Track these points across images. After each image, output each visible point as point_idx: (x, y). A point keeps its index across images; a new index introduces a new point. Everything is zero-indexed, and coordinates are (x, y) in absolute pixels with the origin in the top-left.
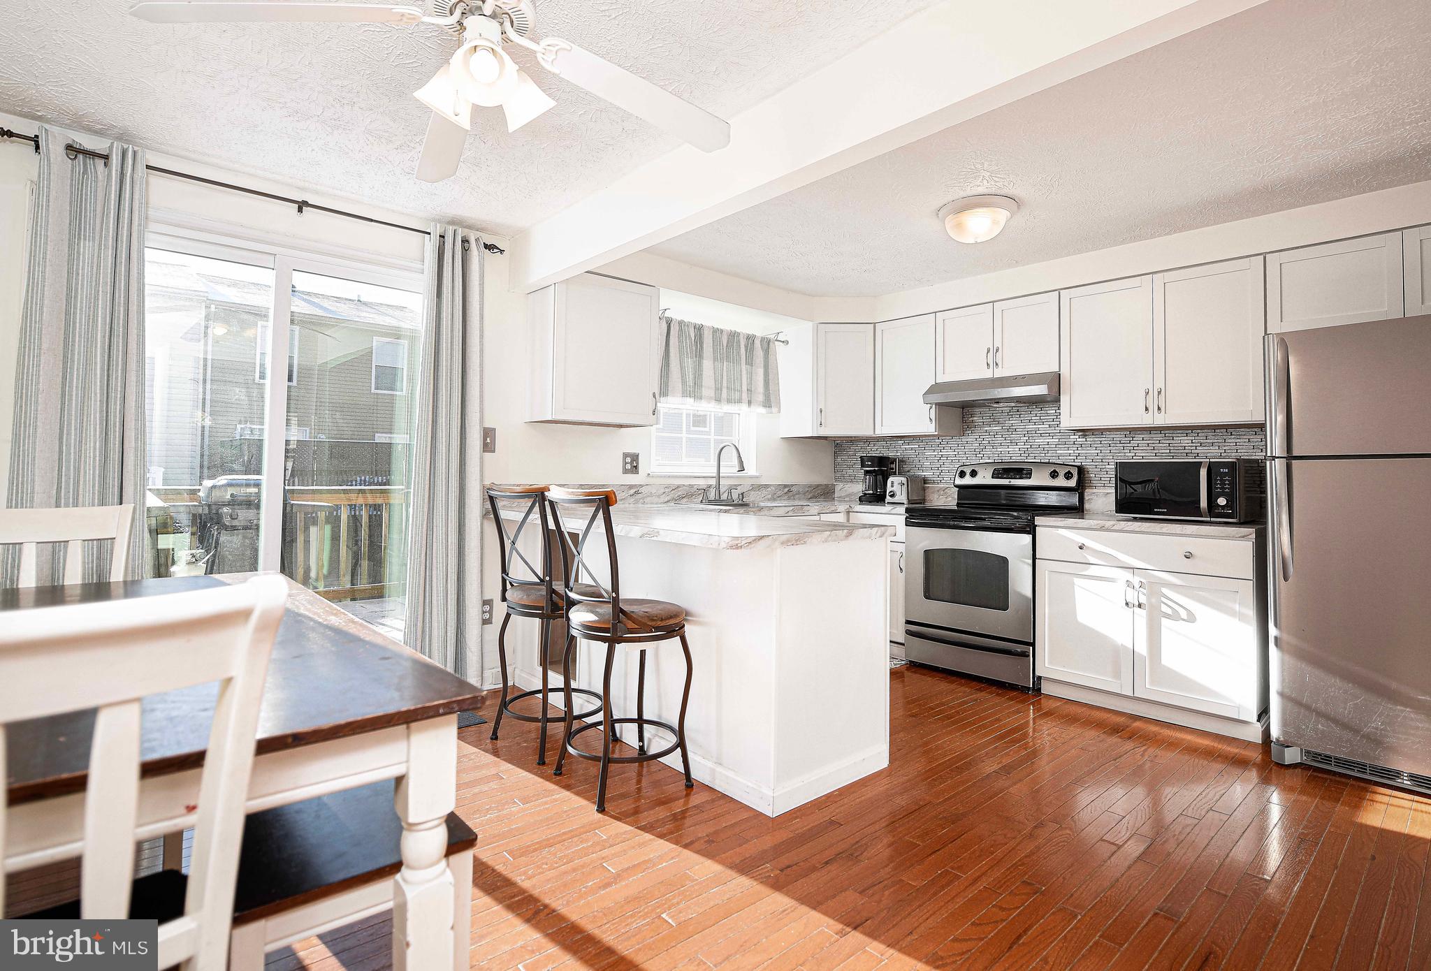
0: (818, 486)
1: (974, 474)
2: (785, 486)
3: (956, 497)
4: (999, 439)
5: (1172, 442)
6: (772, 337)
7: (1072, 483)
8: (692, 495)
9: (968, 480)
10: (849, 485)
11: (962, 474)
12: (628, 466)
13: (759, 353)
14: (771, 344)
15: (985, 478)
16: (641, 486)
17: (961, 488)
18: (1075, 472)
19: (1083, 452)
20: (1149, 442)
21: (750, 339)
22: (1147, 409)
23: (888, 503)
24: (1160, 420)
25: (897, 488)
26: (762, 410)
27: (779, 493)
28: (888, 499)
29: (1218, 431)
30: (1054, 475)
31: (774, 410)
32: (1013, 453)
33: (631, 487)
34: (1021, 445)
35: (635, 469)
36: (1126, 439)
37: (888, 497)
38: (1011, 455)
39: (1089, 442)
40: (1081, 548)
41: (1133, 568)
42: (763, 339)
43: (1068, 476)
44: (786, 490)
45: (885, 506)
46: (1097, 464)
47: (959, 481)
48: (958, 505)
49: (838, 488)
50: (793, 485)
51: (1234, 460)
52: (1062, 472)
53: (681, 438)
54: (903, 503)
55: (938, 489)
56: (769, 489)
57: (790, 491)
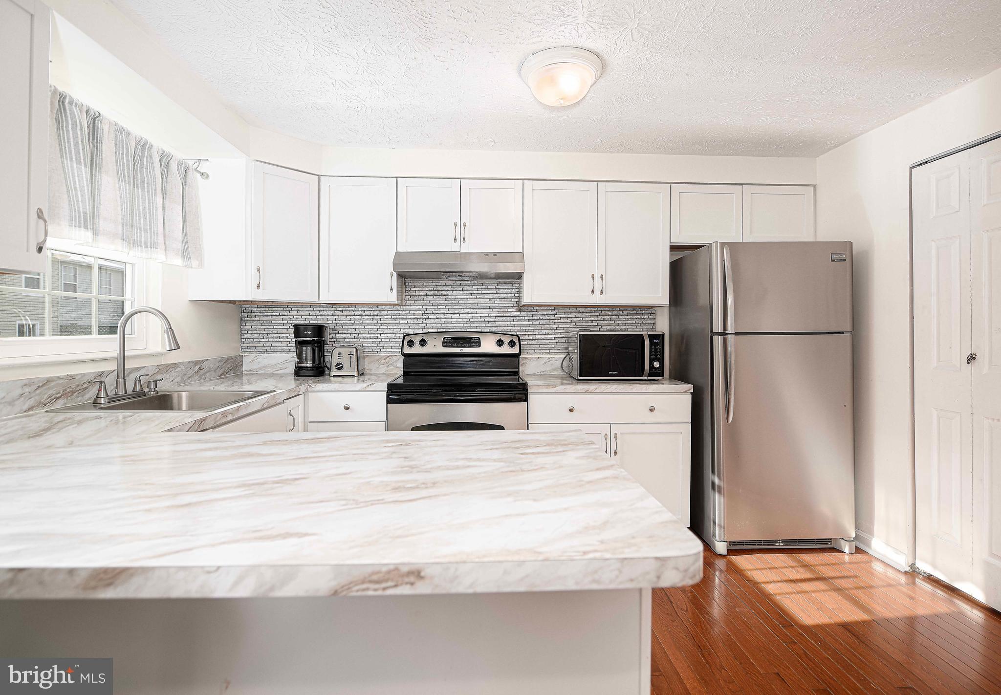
0: (228, 359)
1: (423, 343)
2: (196, 363)
3: (402, 365)
4: (442, 310)
5: (584, 316)
6: (190, 163)
7: (515, 350)
9: (417, 349)
10: (264, 356)
11: (411, 344)
13: (175, 180)
14: (189, 173)
15: (435, 347)
17: (406, 356)
18: (516, 340)
19: (518, 323)
20: (568, 316)
21: (165, 159)
22: (593, 291)
23: (334, 376)
24: (602, 300)
25: (345, 361)
26: (178, 261)
27: (190, 372)
28: (335, 372)
29: (614, 309)
30: (500, 343)
31: (195, 263)
32: (457, 323)
34: (464, 316)
36: (552, 313)
37: (333, 368)
38: (456, 325)
39: (523, 315)
40: (571, 411)
41: (610, 423)
42: (180, 164)
43: (512, 344)
44: (197, 368)
45: (330, 382)
46: (529, 333)
47: (407, 350)
48: (406, 374)
49: (246, 361)
50: (203, 361)
52: (506, 340)
54: (354, 376)
55: (378, 358)
56: (178, 369)
57: (200, 369)
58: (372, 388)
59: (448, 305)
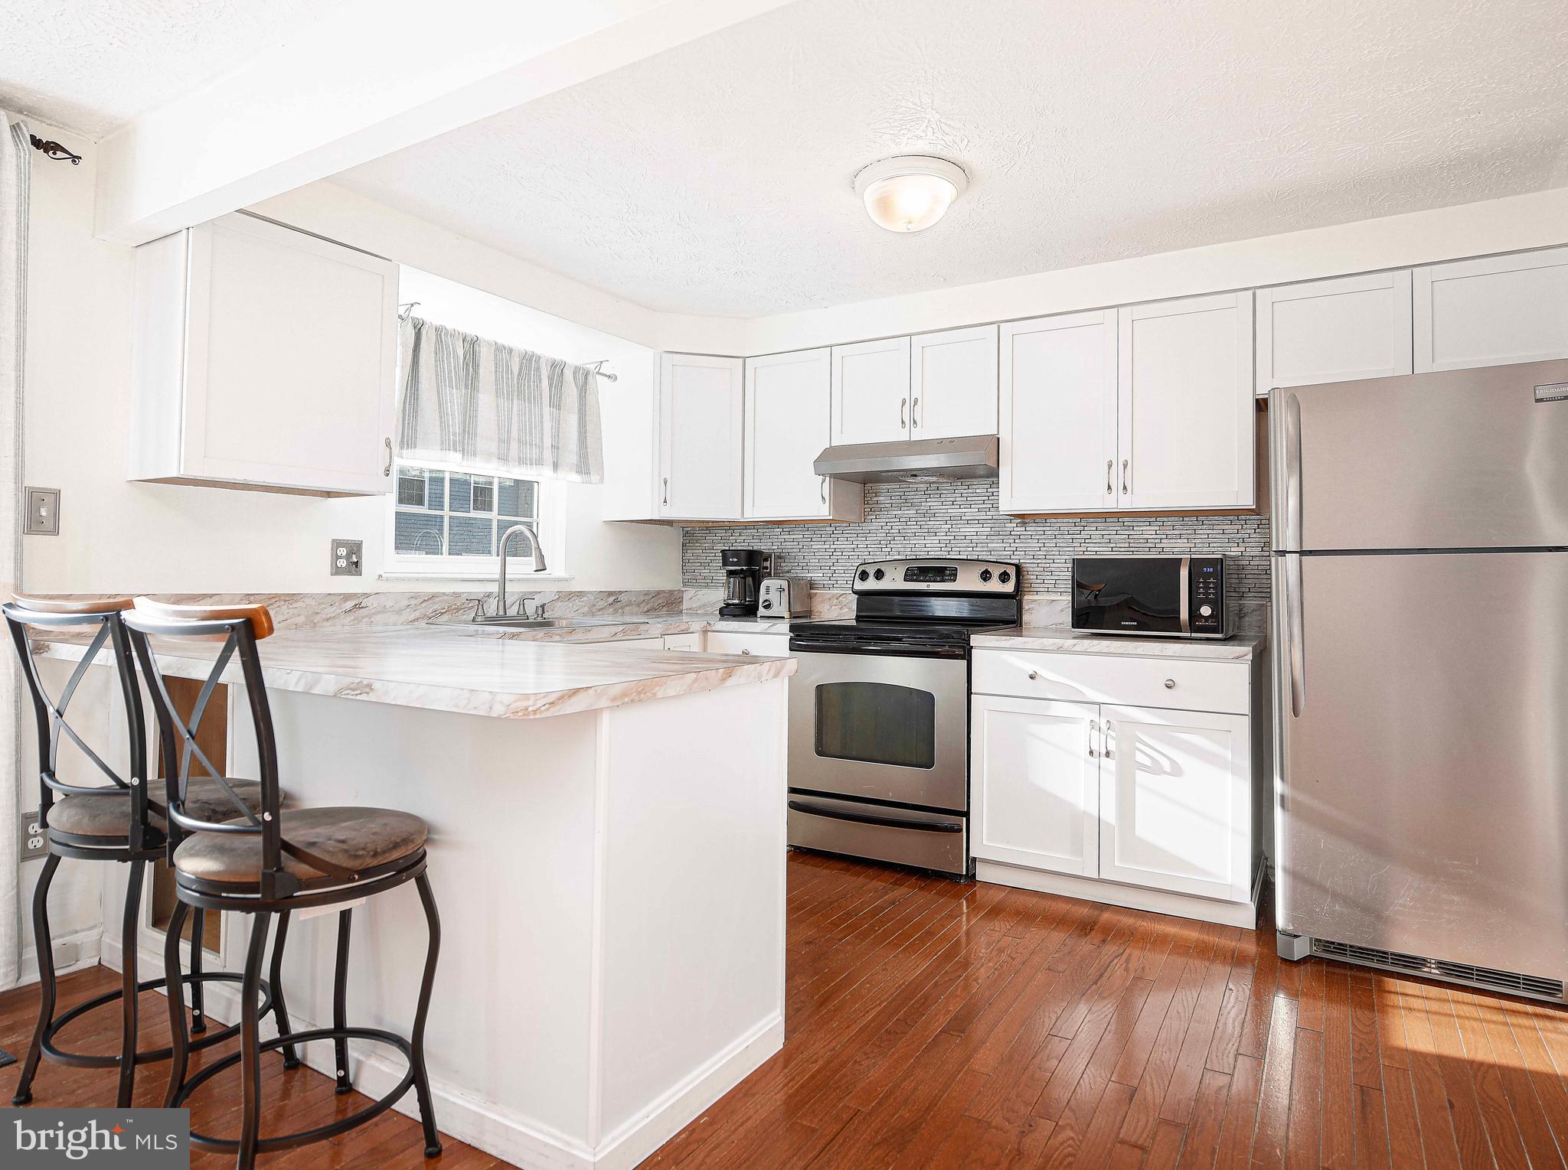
0: (659, 593)
1: (879, 575)
2: (610, 594)
3: (855, 607)
4: (914, 528)
5: (1132, 532)
6: (592, 367)
7: (1009, 587)
8: (458, 610)
9: (871, 584)
10: (705, 591)
11: (864, 576)
12: (342, 563)
13: (571, 392)
14: (590, 378)
15: (894, 581)
16: (367, 595)
17: (862, 594)
18: (1012, 572)
19: (1021, 545)
20: (1104, 532)
21: (557, 368)
22: (1109, 487)
23: (761, 617)
24: (1126, 503)
25: (773, 597)
26: (576, 478)
27: (601, 604)
28: (761, 611)
29: (1188, 519)
30: (986, 576)
31: (595, 478)
32: (931, 547)
33: (347, 597)
34: (941, 536)
35: (355, 567)
36: (1076, 528)
37: (761, 608)
38: (929, 549)
39: (1029, 533)
40: (1032, 677)
41: (1099, 704)
42: (577, 370)
43: (1004, 577)
44: (611, 599)
45: (756, 622)
46: (1039, 561)
47: (860, 586)
48: (858, 618)
49: (686, 596)
50: (621, 592)
51: (1219, 556)
52: (996, 572)
53: (442, 517)
54: (783, 618)
55: (828, 596)
56: (585, 598)
57: (616, 601)
58: (773, 630)
59: (920, 519)
